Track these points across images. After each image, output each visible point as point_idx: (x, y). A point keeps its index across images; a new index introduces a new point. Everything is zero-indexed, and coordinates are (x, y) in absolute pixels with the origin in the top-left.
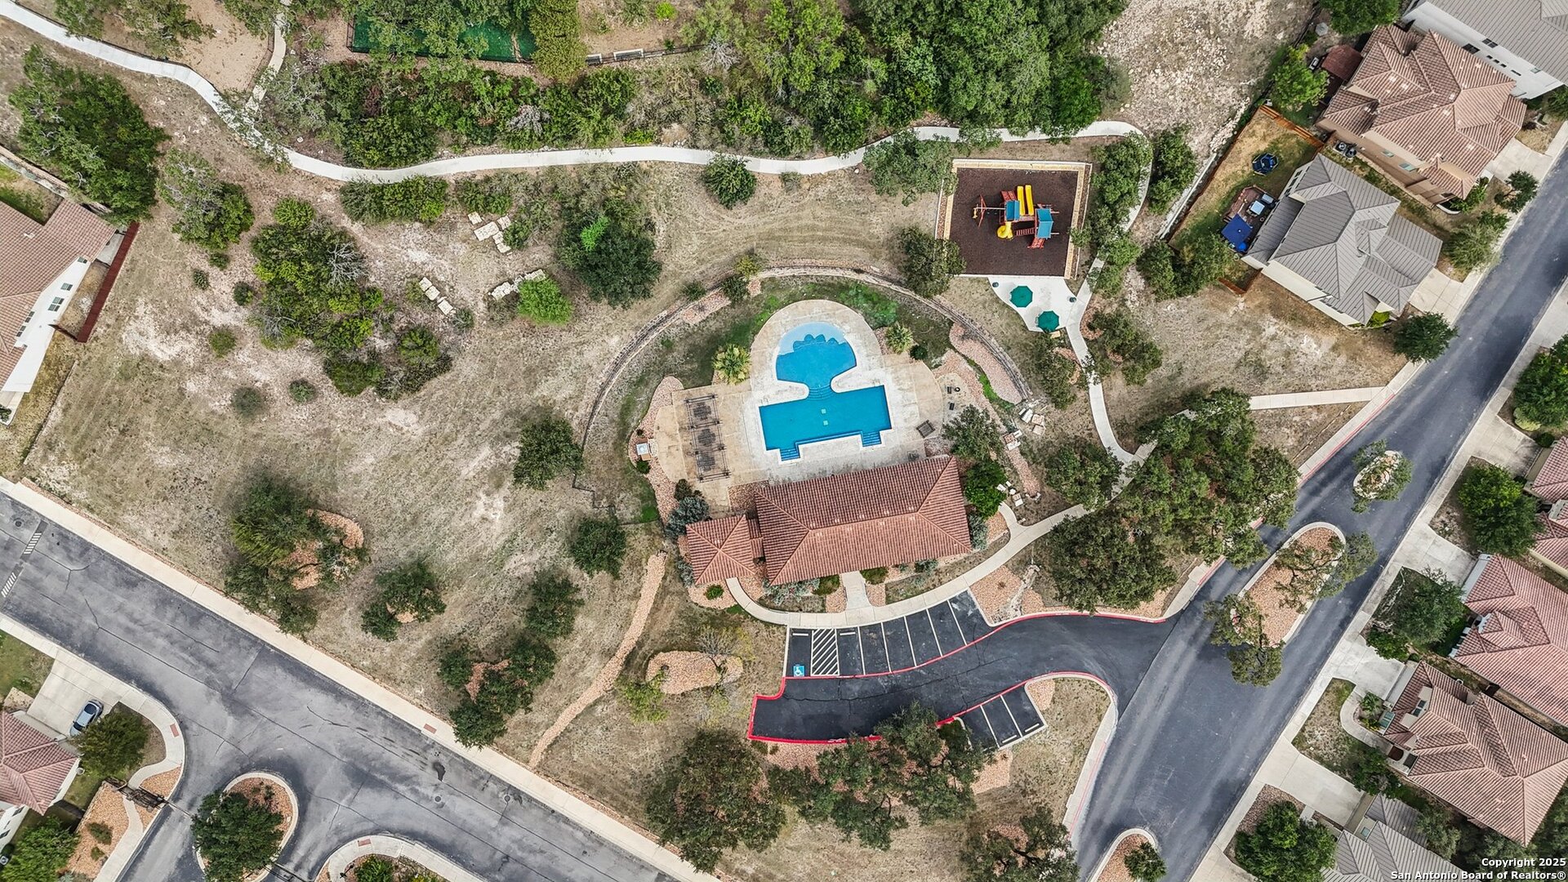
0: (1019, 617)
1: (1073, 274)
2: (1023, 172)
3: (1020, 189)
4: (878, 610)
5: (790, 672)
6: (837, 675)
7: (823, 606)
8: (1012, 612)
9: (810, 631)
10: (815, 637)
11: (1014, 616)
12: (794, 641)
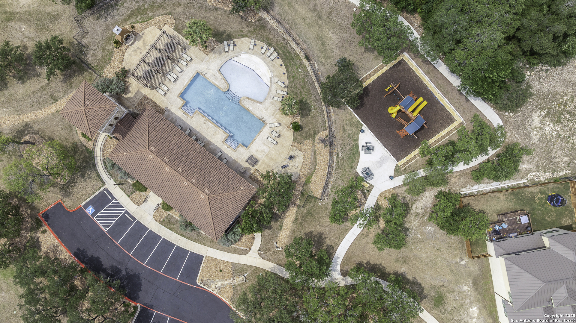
0: (215, 293)
1: (404, 165)
2: (431, 93)
3: (421, 99)
4: (154, 221)
5: (86, 206)
6: (106, 230)
7: (132, 193)
8: (213, 287)
9: (113, 198)
10: (113, 203)
11: (212, 289)
12: (102, 194)
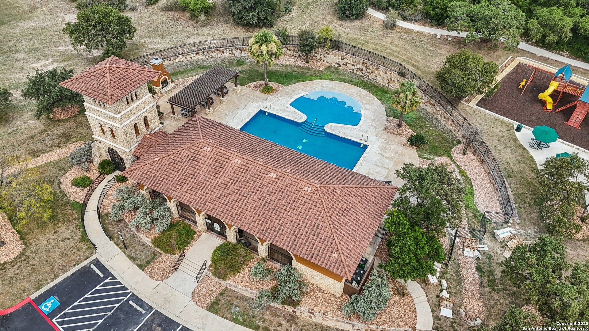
4: (193, 307)
5: (42, 299)
7: (148, 263)
9: (108, 275)
10: (106, 284)
12: (84, 273)
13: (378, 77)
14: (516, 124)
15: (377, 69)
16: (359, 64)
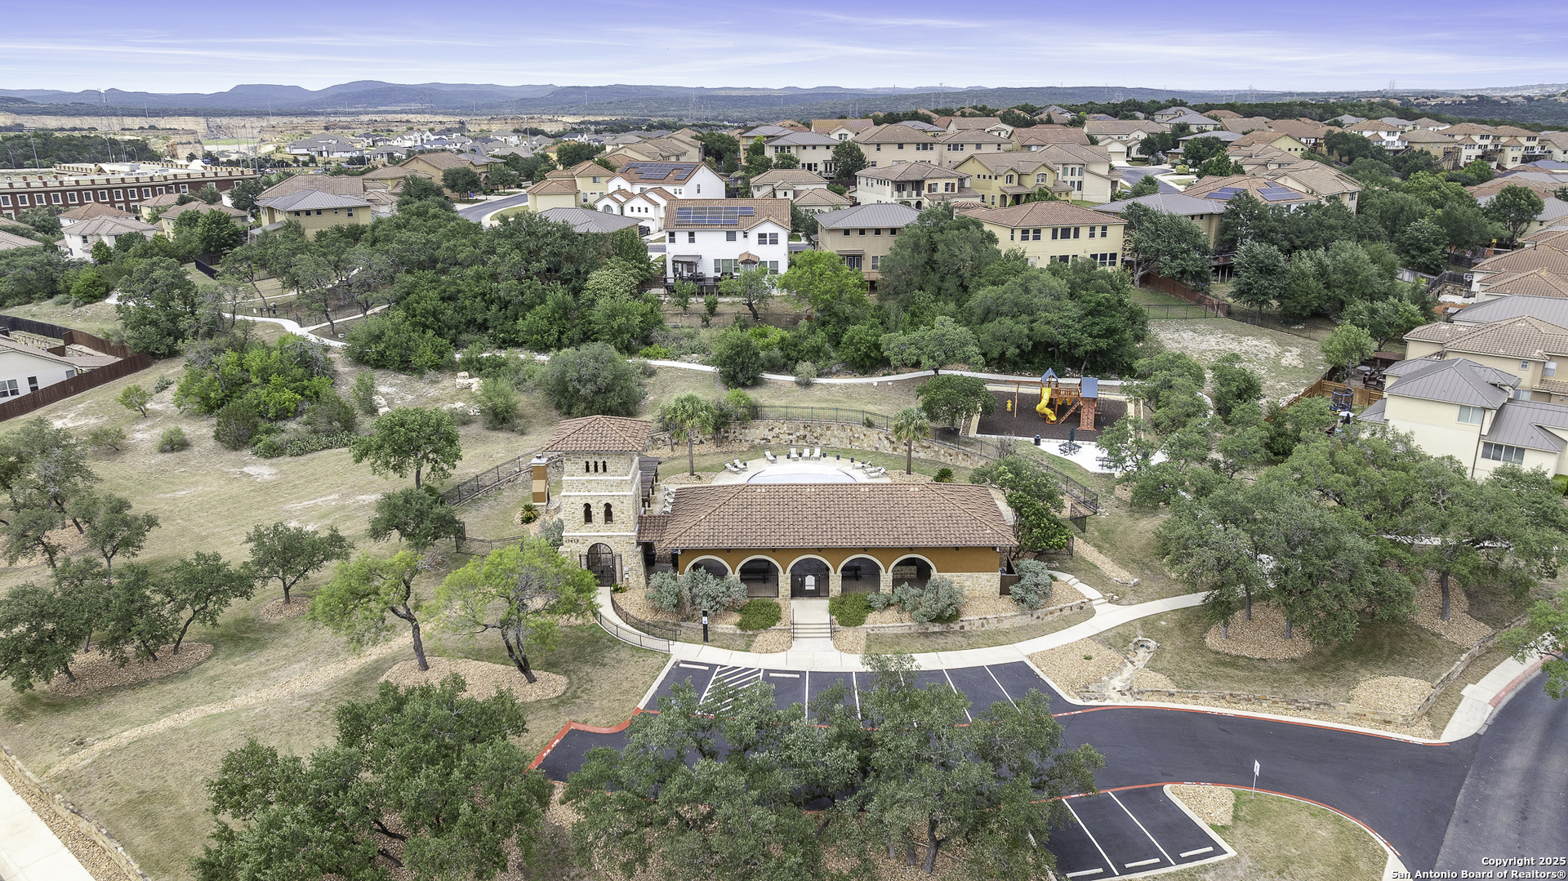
0: (1130, 703)
4: (849, 656)
7: (749, 645)
8: (1114, 694)
9: (714, 666)
10: (720, 673)
11: (1118, 699)
13: (833, 440)
14: (1032, 440)
15: (828, 428)
16: (798, 430)
